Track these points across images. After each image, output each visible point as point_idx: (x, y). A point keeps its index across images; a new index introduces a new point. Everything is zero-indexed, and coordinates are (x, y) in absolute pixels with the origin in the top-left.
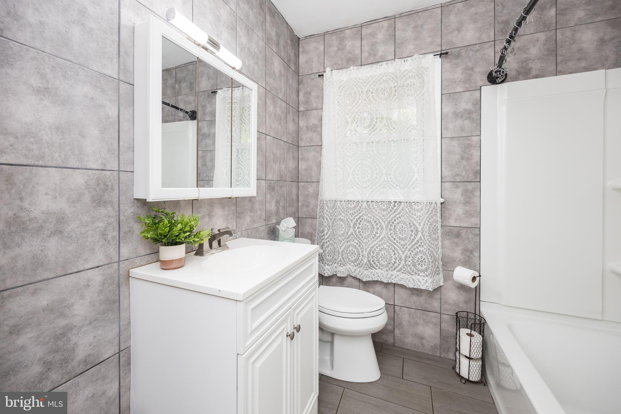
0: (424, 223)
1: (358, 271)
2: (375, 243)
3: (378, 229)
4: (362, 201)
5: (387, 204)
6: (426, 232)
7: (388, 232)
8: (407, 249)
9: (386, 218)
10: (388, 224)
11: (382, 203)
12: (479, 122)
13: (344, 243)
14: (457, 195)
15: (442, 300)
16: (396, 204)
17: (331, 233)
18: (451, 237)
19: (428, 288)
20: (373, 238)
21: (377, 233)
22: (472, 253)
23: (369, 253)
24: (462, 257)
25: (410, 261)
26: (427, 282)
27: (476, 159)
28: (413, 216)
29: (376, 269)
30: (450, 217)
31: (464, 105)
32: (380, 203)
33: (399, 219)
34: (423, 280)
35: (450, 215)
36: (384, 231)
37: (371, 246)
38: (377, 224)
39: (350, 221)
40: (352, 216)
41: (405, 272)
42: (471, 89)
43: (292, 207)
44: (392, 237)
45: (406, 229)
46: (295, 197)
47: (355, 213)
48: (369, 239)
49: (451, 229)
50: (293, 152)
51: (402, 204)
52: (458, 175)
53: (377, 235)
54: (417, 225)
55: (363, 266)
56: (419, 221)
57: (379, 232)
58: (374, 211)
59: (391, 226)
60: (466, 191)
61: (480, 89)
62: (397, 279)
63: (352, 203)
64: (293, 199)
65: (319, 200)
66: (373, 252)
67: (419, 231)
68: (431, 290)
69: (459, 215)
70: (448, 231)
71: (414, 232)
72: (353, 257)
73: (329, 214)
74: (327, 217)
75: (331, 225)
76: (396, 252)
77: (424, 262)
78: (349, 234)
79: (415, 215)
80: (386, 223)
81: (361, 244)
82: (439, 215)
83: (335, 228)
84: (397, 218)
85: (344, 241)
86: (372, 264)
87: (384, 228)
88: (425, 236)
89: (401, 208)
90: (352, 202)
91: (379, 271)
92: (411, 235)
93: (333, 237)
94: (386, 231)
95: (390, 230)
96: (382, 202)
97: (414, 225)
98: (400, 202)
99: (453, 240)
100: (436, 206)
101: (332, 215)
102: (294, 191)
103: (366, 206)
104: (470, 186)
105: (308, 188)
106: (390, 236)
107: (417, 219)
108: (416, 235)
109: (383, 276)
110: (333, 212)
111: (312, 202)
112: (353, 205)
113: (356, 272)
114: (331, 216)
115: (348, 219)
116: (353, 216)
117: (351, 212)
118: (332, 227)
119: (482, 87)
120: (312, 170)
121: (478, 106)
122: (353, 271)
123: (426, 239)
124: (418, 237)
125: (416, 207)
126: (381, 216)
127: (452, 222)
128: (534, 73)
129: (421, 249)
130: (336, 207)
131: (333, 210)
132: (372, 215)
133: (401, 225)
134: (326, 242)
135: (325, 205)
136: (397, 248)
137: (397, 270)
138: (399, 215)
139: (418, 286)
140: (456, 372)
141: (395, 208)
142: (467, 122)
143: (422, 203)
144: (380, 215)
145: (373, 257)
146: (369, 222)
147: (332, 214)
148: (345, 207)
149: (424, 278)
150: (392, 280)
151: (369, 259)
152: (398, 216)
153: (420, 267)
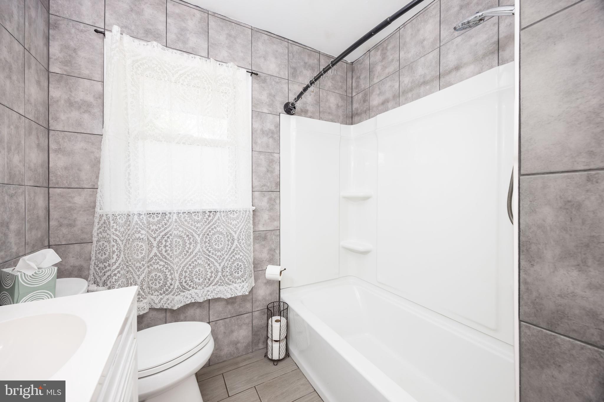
0: (241, 231)
1: (165, 299)
2: (188, 260)
3: (190, 244)
4: (170, 213)
5: (202, 215)
6: (242, 239)
7: (203, 246)
8: (225, 260)
9: (200, 230)
10: (203, 236)
11: (196, 214)
12: (279, 142)
13: (145, 269)
14: (264, 203)
15: (253, 300)
16: (211, 214)
17: (123, 261)
18: (260, 240)
19: (244, 292)
20: (185, 255)
21: (189, 248)
22: (275, 252)
23: (181, 274)
24: (268, 257)
25: (227, 272)
26: (243, 287)
27: (277, 172)
28: (229, 225)
29: (189, 290)
30: (259, 222)
31: (269, 126)
32: (193, 214)
33: (214, 230)
34: (240, 286)
35: (259, 221)
36: (199, 245)
37: (183, 265)
38: (190, 239)
39: (152, 240)
40: (155, 233)
41: (222, 284)
42: (273, 113)
43: (37, 229)
44: (207, 250)
45: (223, 239)
46: (42, 213)
47: (160, 228)
48: (181, 257)
49: (260, 234)
50: (38, 137)
51: (218, 213)
52: (264, 185)
53: (190, 251)
54: (233, 233)
55: (174, 291)
56: (235, 230)
57: (192, 247)
58: (186, 223)
59: (206, 238)
60: (270, 199)
61: (280, 115)
62: (213, 294)
63: (155, 216)
64: (38, 217)
65: (97, 215)
66: (186, 272)
67: (235, 239)
68: (247, 293)
69: (265, 221)
70: (258, 235)
71: (230, 241)
72: (157, 284)
73: (119, 234)
74: (116, 238)
75: (122, 249)
76: (211, 265)
77: (240, 269)
78: (151, 256)
79: (231, 224)
80: (201, 236)
81: (170, 265)
82: (251, 222)
83: (128, 251)
84: (212, 229)
85: (145, 267)
86: (184, 286)
87: (199, 241)
88: (242, 243)
89: (216, 218)
90: (156, 214)
91: (193, 291)
92: (228, 245)
93: (125, 264)
94: (201, 244)
95: (205, 242)
96: (195, 212)
97: (230, 234)
98: (215, 212)
99: (261, 243)
100: (249, 214)
101: (124, 235)
102: (41, 202)
103: (177, 218)
104: (273, 195)
105: (72, 198)
106: (205, 250)
107: (233, 228)
108: (232, 244)
109: (198, 296)
110: (125, 230)
111: (81, 219)
112: (156, 219)
113: (162, 302)
114: (122, 236)
115: (149, 237)
116: (157, 232)
117: (154, 227)
118: (124, 252)
119: (281, 114)
120: (79, 170)
121: (278, 129)
122: (157, 302)
123: (243, 246)
124: (234, 246)
125: (232, 216)
126: (195, 229)
127: (261, 228)
128: (309, 114)
129: (237, 256)
130: (129, 223)
131: (125, 227)
132: (183, 229)
133: (216, 236)
134: (115, 275)
135: (112, 222)
136: (213, 260)
137: (213, 284)
138: (214, 225)
139: (235, 294)
140: (269, 359)
141: (210, 218)
142: (271, 140)
143: (238, 212)
144: (193, 227)
145: (185, 277)
146: (180, 237)
147: (124, 233)
148: (145, 222)
149: (240, 285)
150: (208, 297)
151: (181, 281)
152: (213, 227)
153: (236, 275)
